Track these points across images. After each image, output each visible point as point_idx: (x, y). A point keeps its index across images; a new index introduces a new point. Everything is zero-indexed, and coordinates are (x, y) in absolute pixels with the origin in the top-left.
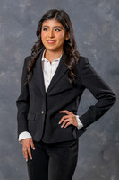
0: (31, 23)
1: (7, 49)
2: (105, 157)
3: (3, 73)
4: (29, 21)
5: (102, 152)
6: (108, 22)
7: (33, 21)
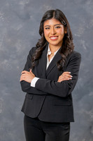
0: (29, 18)
1: (9, 40)
3: (6, 61)
4: (28, 16)
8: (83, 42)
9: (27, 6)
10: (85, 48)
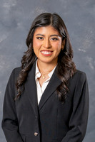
0: (16, 26)
7: (19, 24)
8: (90, 59)
9: (13, 9)
10: (92, 67)
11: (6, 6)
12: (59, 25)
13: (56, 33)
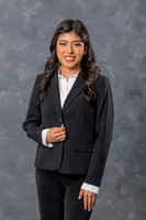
1: (9, 65)
2: (122, 191)
3: (4, 93)
4: (35, 32)
5: (119, 185)
6: (127, 34)
9: (33, 17)
10: (113, 76)
11: (26, 14)
12: (82, 31)
13: (79, 39)
